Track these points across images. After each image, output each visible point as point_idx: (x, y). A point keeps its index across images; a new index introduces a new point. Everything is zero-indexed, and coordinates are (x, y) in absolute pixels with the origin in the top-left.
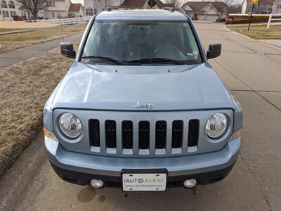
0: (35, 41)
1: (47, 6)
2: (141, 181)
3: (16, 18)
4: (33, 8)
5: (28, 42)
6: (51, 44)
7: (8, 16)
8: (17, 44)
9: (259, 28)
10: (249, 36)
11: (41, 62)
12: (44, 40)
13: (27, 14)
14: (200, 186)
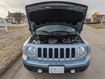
0: (19, 30)
1: (23, 19)
2: (55, 69)
3: (13, 23)
4: (19, 20)
5: (17, 30)
6: (24, 31)
7: (10, 23)
8: (13, 31)
9: (98, 25)
10: (94, 28)
11: (21, 36)
12: (22, 29)
13: (16, 22)
14: (76, 73)
